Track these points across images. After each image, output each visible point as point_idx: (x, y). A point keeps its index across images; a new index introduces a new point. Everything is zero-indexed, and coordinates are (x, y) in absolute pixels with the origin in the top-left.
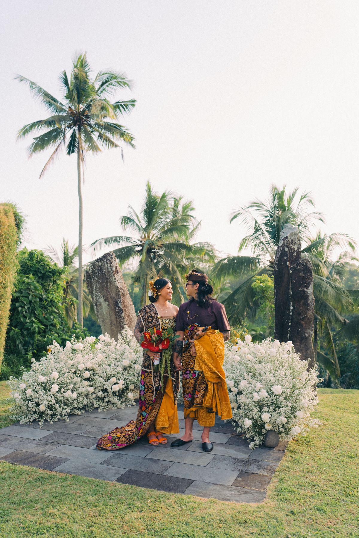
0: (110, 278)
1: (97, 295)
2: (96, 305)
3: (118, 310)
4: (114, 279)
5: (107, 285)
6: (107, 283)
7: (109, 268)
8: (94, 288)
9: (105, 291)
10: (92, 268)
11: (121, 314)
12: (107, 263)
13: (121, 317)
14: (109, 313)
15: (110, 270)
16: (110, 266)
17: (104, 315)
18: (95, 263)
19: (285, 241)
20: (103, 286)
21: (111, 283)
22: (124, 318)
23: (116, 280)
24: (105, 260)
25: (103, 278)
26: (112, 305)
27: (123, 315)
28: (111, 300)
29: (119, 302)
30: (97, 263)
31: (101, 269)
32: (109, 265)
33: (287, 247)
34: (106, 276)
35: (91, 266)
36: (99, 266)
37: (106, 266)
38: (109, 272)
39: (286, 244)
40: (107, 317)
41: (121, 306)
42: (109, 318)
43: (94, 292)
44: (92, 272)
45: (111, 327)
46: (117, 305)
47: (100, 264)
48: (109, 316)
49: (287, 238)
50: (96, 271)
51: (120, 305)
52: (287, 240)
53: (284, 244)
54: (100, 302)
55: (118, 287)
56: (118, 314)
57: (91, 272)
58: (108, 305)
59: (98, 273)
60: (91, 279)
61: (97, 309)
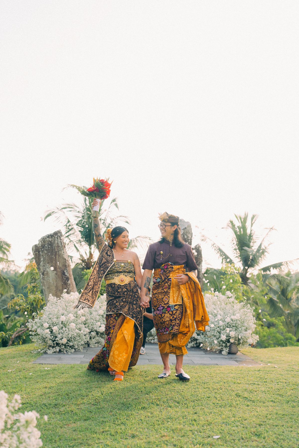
0: (58, 252)
1: (44, 266)
2: (43, 274)
3: (65, 277)
4: (62, 252)
5: (56, 258)
6: (55, 256)
7: (60, 243)
8: (42, 259)
9: (54, 262)
10: (42, 243)
11: (68, 281)
12: (58, 239)
13: (67, 284)
14: (56, 281)
15: (60, 245)
16: (60, 242)
17: (50, 283)
18: (46, 238)
19: (185, 231)
20: (52, 258)
21: (59, 256)
22: (70, 285)
23: (65, 253)
24: (56, 236)
25: (52, 251)
26: (59, 274)
27: (69, 282)
28: (59, 270)
29: (65, 271)
30: (48, 239)
31: (51, 244)
32: (59, 240)
33: (186, 235)
34: (55, 250)
35: (41, 241)
36: (49, 241)
37: (56, 242)
38: (58, 246)
39: (185, 233)
40: (53, 284)
41: (68, 275)
42: (55, 285)
43: (42, 263)
44: (42, 246)
45: (56, 292)
46: (63, 273)
47: (50, 240)
48: (55, 283)
49: (186, 228)
50: (46, 245)
51: (66, 274)
52: (186, 230)
53: (184, 233)
54: (47, 272)
55: (65, 259)
56: (65, 281)
57: (40, 246)
58: (56, 274)
59: (48, 247)
60: (39, 252)
61: (43, 278)
